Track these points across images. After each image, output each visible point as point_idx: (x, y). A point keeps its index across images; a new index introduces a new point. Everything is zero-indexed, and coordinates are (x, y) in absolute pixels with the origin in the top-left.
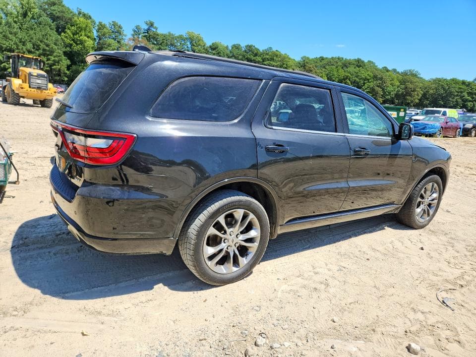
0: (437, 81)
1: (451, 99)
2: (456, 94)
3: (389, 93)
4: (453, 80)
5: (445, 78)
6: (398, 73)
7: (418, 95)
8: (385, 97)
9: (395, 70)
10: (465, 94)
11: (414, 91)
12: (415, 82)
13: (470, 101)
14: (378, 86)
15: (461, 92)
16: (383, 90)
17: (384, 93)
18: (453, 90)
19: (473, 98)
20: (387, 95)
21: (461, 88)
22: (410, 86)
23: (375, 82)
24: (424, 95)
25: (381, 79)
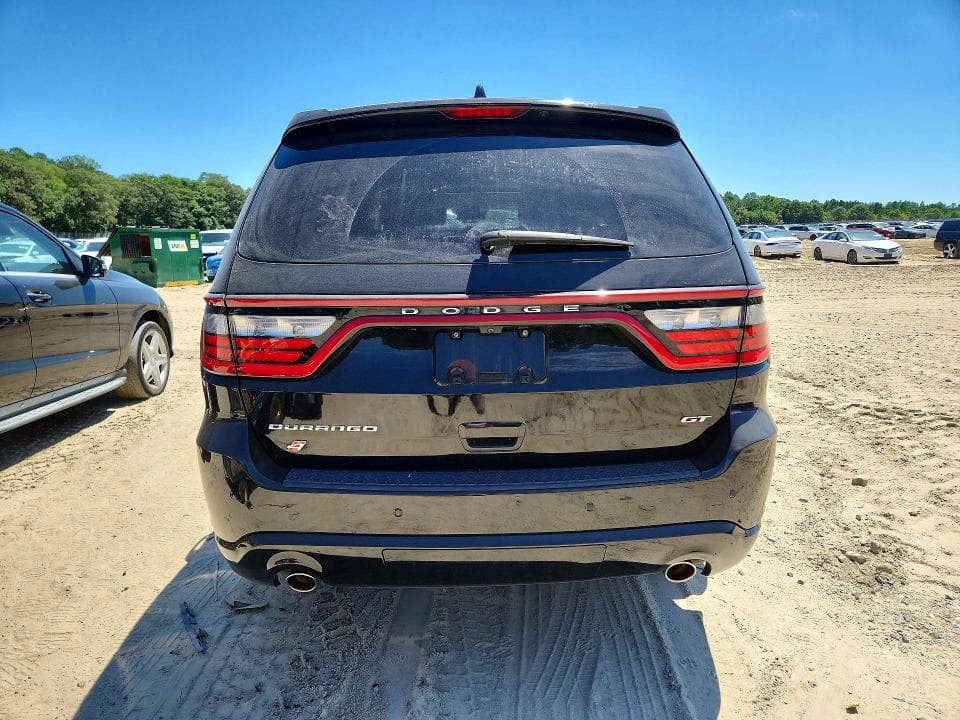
0: (139, 180)
1: (174, 214)
2: (179, 203)
3: (51, 205)
4: (165, 178)
5: (149, 173)
6: (51, 162)
7: (111, 207)
8: (43, 215)
9: (42, 156)
10: (194, 203)
11: (101, 199)
12: (98, 183)
13: (206, 216)
14: (17, 190)
15: (188, 200)
16: (34, 198)
17: (39, 205)
18: (172, 196)
19: (208, 210)
20: (45, 209)
21: (185, 194)
22: (90, 189)
23: (8, 182)
24: (123, 207)
25: (21, 174)
